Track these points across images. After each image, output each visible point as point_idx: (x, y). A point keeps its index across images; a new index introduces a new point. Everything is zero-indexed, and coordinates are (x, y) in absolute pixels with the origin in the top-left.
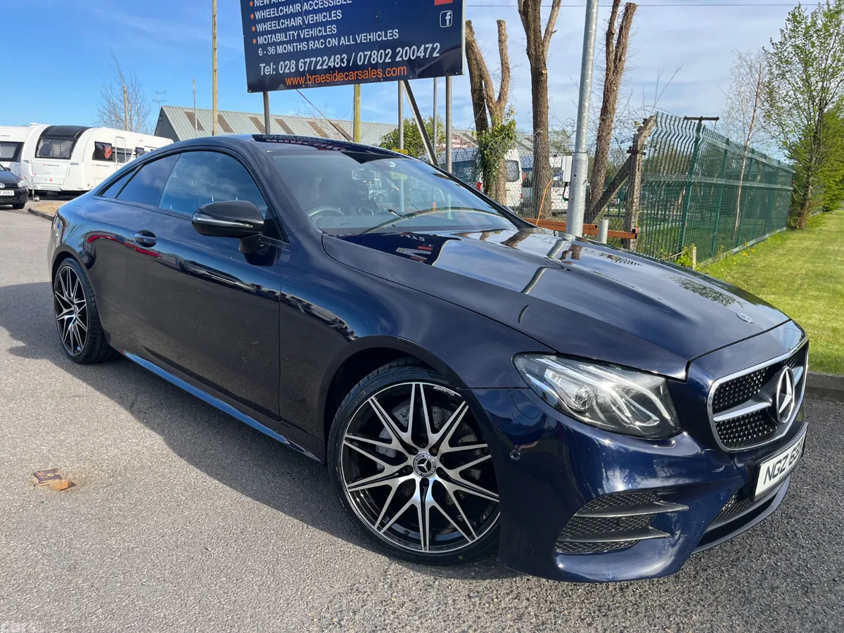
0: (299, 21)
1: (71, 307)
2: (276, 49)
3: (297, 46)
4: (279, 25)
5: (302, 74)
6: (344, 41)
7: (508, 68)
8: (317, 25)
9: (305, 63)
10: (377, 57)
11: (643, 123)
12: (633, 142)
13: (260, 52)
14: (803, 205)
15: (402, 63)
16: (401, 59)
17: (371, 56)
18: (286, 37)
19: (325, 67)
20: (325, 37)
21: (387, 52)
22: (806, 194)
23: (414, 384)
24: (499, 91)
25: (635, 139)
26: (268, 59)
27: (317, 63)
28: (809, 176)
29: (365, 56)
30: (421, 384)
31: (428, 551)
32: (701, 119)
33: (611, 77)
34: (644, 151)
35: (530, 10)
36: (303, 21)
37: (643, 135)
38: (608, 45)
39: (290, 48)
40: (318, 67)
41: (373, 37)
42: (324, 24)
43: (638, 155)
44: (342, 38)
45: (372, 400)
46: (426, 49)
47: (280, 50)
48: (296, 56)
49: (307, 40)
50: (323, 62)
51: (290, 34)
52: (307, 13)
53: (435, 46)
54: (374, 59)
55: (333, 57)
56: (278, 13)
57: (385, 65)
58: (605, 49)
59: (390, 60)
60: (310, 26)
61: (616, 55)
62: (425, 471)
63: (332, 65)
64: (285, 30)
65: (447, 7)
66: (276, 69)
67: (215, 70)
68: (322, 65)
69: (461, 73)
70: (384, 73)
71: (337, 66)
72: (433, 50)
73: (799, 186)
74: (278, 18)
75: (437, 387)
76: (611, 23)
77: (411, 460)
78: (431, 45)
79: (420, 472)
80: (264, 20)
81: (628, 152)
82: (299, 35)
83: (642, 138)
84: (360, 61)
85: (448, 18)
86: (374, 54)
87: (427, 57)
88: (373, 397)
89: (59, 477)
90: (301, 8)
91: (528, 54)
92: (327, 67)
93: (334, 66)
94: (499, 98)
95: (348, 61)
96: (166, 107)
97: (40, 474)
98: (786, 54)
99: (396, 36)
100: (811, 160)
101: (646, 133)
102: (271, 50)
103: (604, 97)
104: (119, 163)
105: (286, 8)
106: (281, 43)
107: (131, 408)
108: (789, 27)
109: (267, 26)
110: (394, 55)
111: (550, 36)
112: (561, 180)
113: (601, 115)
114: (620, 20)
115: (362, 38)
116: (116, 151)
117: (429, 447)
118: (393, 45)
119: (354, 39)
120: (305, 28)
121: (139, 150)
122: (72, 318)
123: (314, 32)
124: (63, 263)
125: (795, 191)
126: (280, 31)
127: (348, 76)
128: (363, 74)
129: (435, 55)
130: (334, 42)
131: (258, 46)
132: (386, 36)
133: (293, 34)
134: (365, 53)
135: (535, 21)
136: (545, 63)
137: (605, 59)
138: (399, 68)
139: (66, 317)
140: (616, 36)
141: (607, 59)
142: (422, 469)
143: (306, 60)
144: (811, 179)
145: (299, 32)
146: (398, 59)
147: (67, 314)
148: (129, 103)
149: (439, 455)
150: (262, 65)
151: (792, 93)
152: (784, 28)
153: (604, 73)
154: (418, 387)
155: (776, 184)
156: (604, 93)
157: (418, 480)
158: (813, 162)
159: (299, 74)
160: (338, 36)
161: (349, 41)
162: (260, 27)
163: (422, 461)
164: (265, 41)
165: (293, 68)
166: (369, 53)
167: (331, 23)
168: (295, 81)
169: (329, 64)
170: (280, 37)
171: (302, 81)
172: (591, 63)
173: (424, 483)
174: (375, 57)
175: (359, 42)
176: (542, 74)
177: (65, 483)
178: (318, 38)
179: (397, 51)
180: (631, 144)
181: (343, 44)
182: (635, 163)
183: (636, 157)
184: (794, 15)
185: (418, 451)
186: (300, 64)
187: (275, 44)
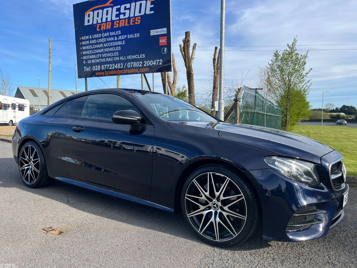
0: (102, 50)
1: (29, 163)
2: (91, 61)
3: (101, 60)
4: (93, 52)
5: (103, 71)
6: (122, 58)
7: (176, 72)
8: (110, 52)
9: (104, 67)
10: (136, 64)
11: (238, 90)
12: (236, 97)
13: (84, 62)
14: (286, 123)
15: (147, 67)
16: (146, 65)
17: (133, 64)
18: (96, 57)
19: (113, 68)
20: (113, 57)
21: (140, 63)
22: (287, 119)
23: (208, 173)
24: (173, 80)
25: (236, 96)
26: (87, 65)
27: (110, 67)
28: (287, 112)
29: (131, 64)
30: (211, 173)
31: (219, 241)
32: (256, 89)
33: (216, 75)
34: (240, 100)
35: (186, 50)
36: (104, 50)
37: (239, 94)
38: (214, 63)
39: (98, 61)
40: (110, 68)
41: (134, 57)
42: (113, 52)
43: (238, 102)
44: (121, 57)
45: (194, 180)
46: (156, 62)
47: (93, 61)
48: (101, 64)
49: (106, 58)
50: (112, 66)
51: (98, 56)
52: (106, 47)
53: (160, 61)
54: (135, 65)
55: (117, 64)
56: (93, 47)
57: (139, 68)
58: (213, 65)
59: (141, 66)
60: (107, 52)
61: (217, 67)
62: (215, 208)
63: (116, 67)
64: (96, 54)
65: (165, 46)
66: (92, 69)
67: (50, 71)
68: (112, 67)
69: (171, 71)
70: (139, 70)
71: (119, 68)
72: (159, 62)
73: (284, 116)
74: (93, 49)
75: (217, 174)
76: (215, 56)
77: (210, 204)
78: (159, 60)
79: (214, 209)
80: (86, 50)
81: (234, 100)
82: (102, 56)
83: (239, 95)
84: (129, 66)
85: (165, 50)
86: (135, 63)
87: (157, 64)
88: (194, 179)
89: (54, 230)
90: (103, 46)
91: (186, 66)
92: (114, 68)
93: (117, 68)
94: (173, 83)
95: (124, 66)
96: (20, 87)
97: (46, 229)
98: (274, 68)
99: (144, 57)
100: (287, 106)
101: (240, 94)
102: (89, 62)
103: (214, 82)
104: (4, 110)
105: (96, 45)
106: (94, 59)
107: (68, 203)
108: (274, 58)
109: (88, 52)
110: (143, 64)
111: (193, 60)
112: (215, 110)
113: (213, 89)
114: (218, 55)
115: (129, 57)
116: (3, 105)
117: (216, 198)
118: (142, 60)
119: (126, 58)
120: (104, 53)
121: (13, 104)
122: (30, 168)
123: (109, 55)
124: (26, 144)
125: (282, 117)
126: (93, 54)
127: (124, 72)
128: (130, 71)
129: (160, 64)
130: (118, 58)
131: (83, 60)
132: (140, 57)
133: (99, 55)
134: (131, 63)
135: (188, 54)
136: (192, 69)
137: (213, 68)
138: (145, 69)
139: (26, 168)
140: (217, 60)
141: (214, 69)
142: (214, 207)
143: (105, 65)
144: (288, 113)
145: (102, 55)
146: (145, 65)
147: (26, 166)
148: (5, 85)
149: (220, 201)
150: (85, 67)
151: (278, 82)
152: (272, 59)
153: (213, 73)
154: (210, 174)
155: (277, 115)
156: (214, 81)
157: (213, 212)
158: (288, 107)
159: (101, 71)
160: (119, 56)
161: (124, 58)
162: (84, 53)
163: (214, 204)
164: (87, 58)
165: (99, 69)
166: (132, 63)
167: (116, 51)
168: (100, 74)
169: (115, 67)
170: (93, 57)
171: (103, 73)
172: (223, 67)
173: (216, 213)
174: (135, 64)
175: (128, 59)
176: (191, 73)
177: (58, 232)
178: (110, 57)
179: (144, 62)
180: (235, 98)
181: (121, 59)
182: (237, 104)
183: (237, 102)
184: (275, 54)
185: (213, 201)
186: (102, 67)
187: (91, 59)
